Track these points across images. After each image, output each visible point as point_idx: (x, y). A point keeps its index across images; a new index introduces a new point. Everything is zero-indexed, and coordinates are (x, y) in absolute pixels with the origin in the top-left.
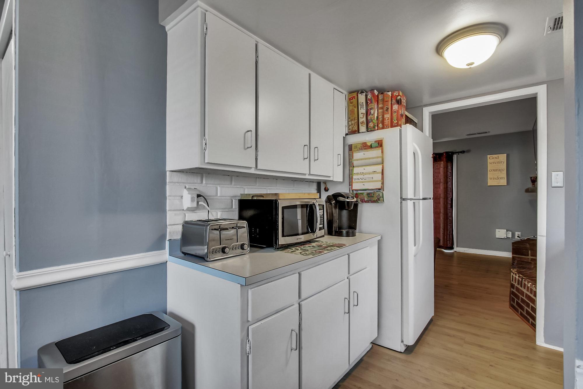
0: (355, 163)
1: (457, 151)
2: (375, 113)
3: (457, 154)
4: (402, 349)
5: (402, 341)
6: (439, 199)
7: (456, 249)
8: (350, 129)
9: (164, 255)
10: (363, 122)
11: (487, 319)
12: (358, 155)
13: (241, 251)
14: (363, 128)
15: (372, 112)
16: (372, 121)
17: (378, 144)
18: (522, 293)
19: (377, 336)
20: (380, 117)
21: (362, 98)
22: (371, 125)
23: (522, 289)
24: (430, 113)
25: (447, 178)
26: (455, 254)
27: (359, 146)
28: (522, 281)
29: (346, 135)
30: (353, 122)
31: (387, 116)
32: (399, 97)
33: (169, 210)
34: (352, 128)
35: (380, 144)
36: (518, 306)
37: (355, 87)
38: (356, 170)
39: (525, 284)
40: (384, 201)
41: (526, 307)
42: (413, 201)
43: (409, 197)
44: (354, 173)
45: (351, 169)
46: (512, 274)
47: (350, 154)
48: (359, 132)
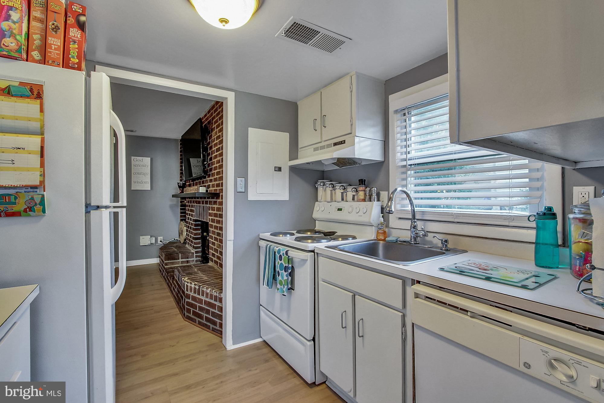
11: (174, 346)
18: (200, 301)
20: (35, 37)
23: (200, 297)
28: (199, 289)
31: (56, 42)
32: (84, 19)
36: (195, 316)
39: (203, 291)
41: (205, 315)
46: (186, 283)
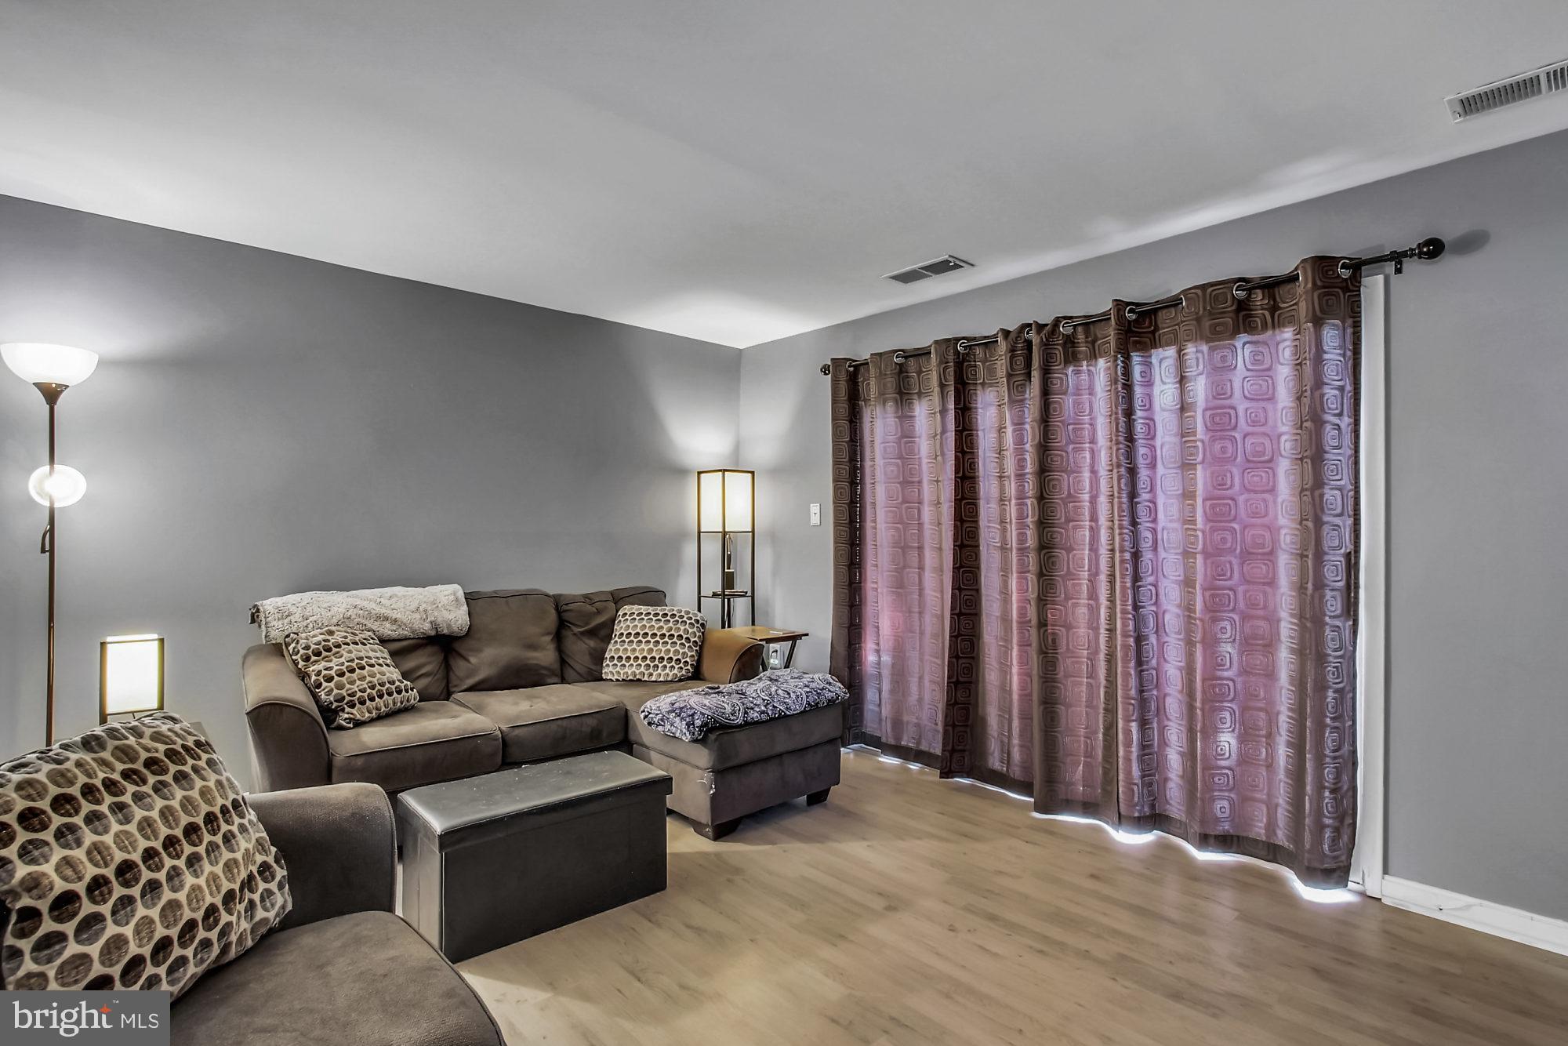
1: (1390, 250)
3: (1390, 267)
6: (1271, 555)
25: (1319, 423)
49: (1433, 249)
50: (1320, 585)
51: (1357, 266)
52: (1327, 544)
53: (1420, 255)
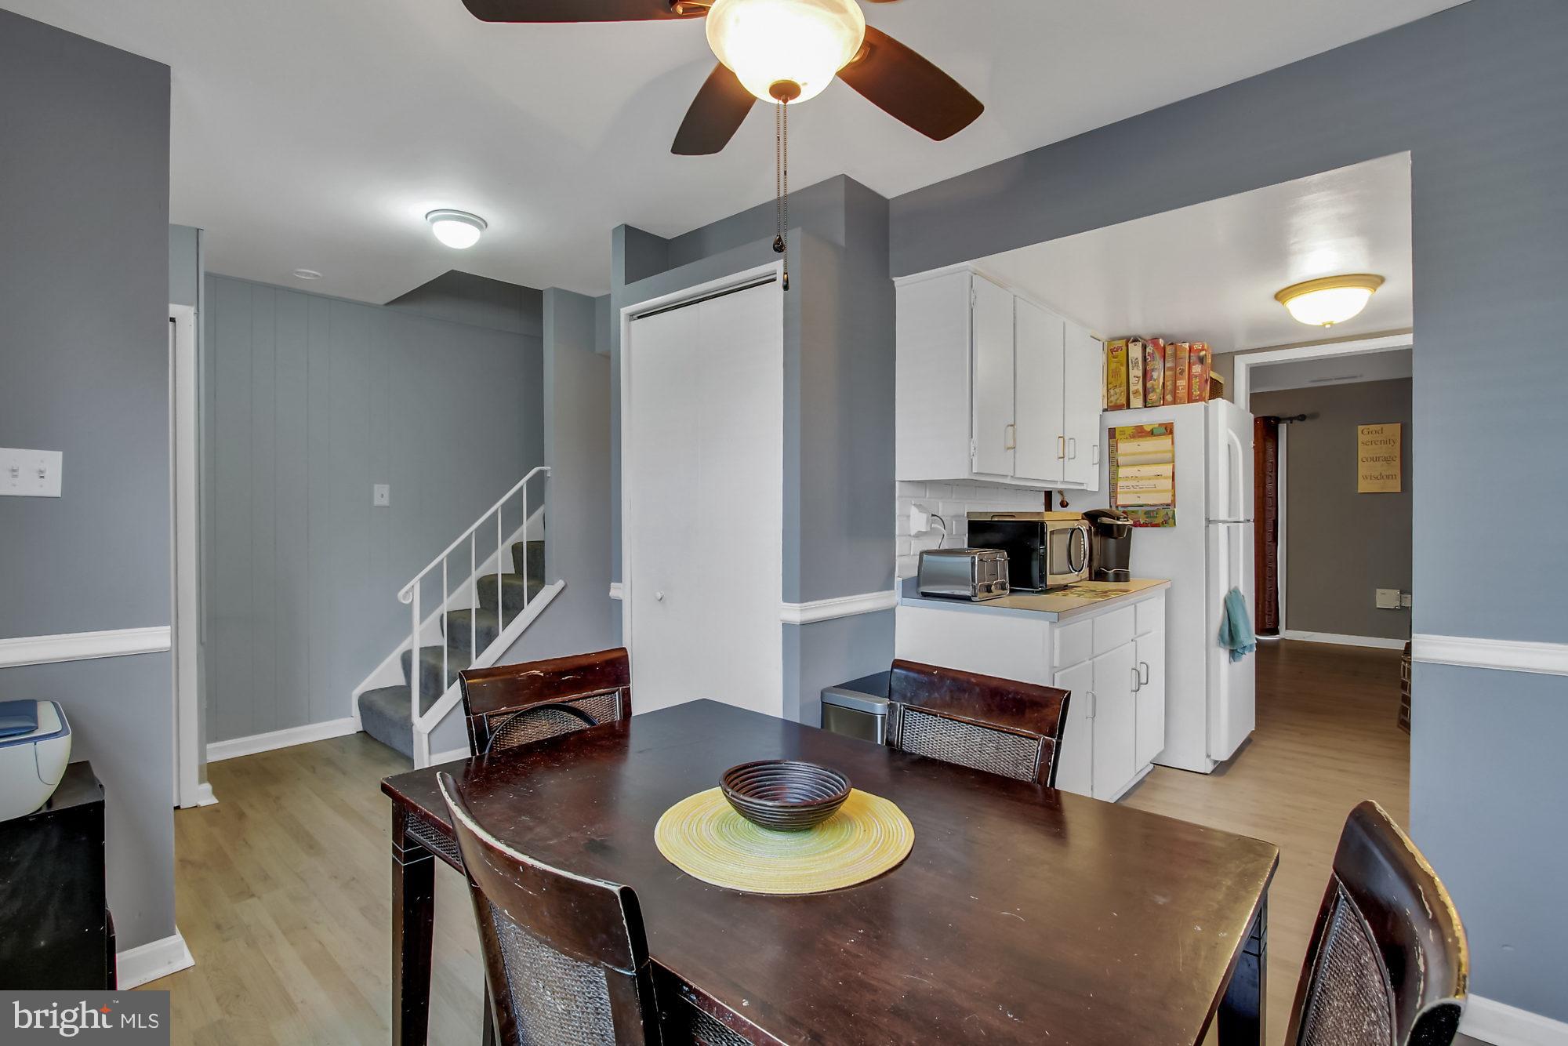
0: (1121, 460)
1: (1288, 416)
2: (1158, 375)
3: (1288, 422)
4: (1209, 768)
5: (1208, 756)
7: (1285, 634)
8: (1111, 402)
9: (893, 597)
10: (1136, 392)
12: (1127, 448)
13: (986, 594)
14: (1136, 402)
15: (1155, 375)
16: (1154, 390)
17: (1166, 429)
19: (1163, 747)
20: (1169, 384)
21: (1135, 351)
22: (1152, 397)
24: (1247, 365)
26: (1283, 644)
27: (1130, 432)
29: (1105, 410)
30: (1117, 390)
31: (1182, 383)
32: (1203, 353)
33: (899, 536)
34: (1116, 400)
35: (1168, 429)
37: (1123, 331)
38: (1122, 472)
40: (1175, 524)
42: (1226, 525)
43: (1221, 518)
44: (1120, 476)
45: (1112, 469)
46: (1403, 663)
47: (1111, 443)
48: (1128, 407)
49: (1302, 418)
50: (1264, 531)
51: (1278, 420)
52: (1267, 516)
53: (1299, 420)
